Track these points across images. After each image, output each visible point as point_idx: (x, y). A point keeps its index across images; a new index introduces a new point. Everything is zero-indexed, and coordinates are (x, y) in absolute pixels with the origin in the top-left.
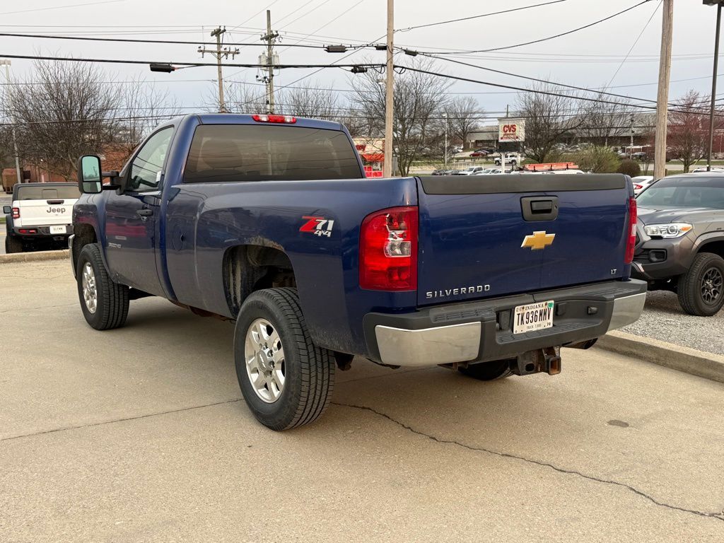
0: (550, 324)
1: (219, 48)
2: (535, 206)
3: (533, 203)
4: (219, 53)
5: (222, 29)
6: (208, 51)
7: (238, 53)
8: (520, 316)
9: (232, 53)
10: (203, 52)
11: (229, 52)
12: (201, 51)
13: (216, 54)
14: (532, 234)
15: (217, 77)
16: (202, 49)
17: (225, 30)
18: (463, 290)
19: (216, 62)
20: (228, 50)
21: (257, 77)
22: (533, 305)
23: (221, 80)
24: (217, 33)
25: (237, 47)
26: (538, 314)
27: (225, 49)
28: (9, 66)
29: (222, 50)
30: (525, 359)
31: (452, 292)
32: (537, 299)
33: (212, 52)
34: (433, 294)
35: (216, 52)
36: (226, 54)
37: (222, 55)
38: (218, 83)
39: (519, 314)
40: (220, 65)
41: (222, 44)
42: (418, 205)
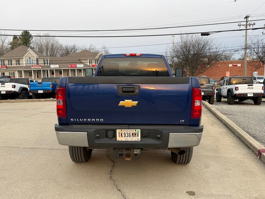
0: (139, 139)
1: (247, 23)
2: (124, 89)
3: (123, 88)
4: (246, 25)
5: (248, 16)
6: (242, 25)
7: (254, 24)
8: (120, 134)
9: (252, 25)
10: (240, 25)
11: (251, 25)
12: (239, 25)
13: (245, 26)
14: (124, 101)
15: (245, 35)
16: (240, 24)
17: (249, 16)
18: (89, 120)
19: (245, 28)
20: (250, 24)
21: (263, 33)
22: (127, 130)
23: (246, 35)
24: (247, 17)
25: (254, 22)
26: (131, 134)
27: (249, 23)
28: (174, 37)
29: (248, 24)
30: (119, 151)
31: (83, 120)
32: (130, 128)
33: (243, 25)
34: (74, 120)
35: (245, 25)
36: (250, 25)
37: (248, 26)
38: (245, 37)
39: (119, 133)
40: (246, 30)
41: (248, 21)
42: (66, 87)
